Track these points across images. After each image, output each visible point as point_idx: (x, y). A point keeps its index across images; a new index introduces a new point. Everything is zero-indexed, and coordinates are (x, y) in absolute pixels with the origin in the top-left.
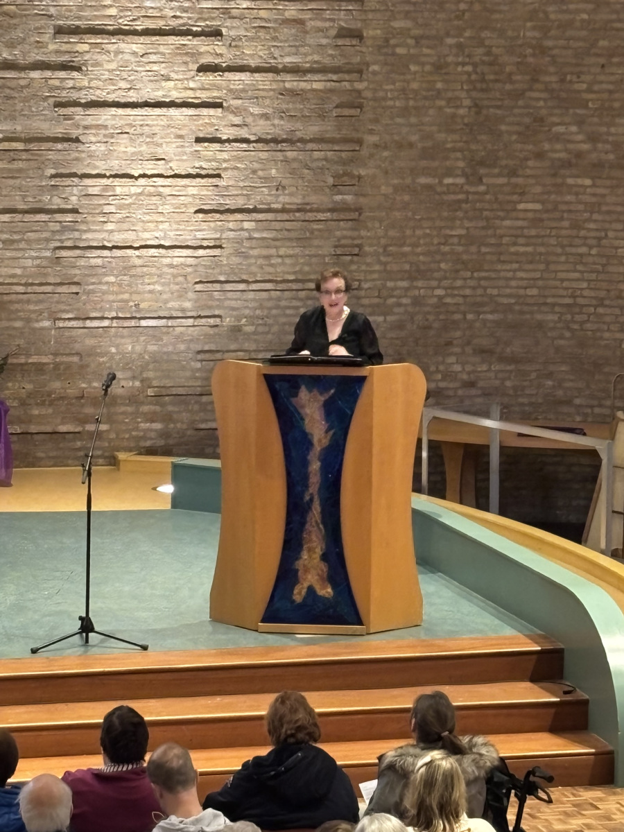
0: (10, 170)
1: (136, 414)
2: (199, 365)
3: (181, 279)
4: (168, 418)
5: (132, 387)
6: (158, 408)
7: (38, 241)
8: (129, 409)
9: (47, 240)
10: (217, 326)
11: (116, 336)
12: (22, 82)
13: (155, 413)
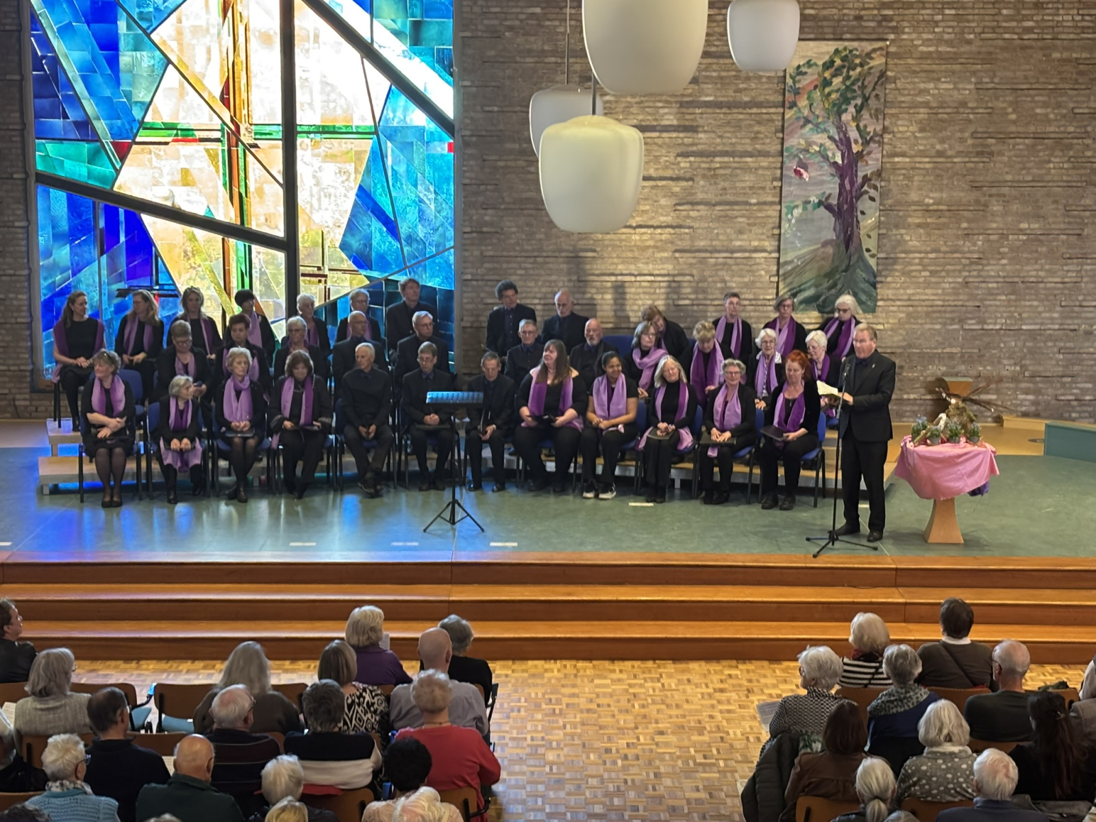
0: (937, 224)
1: (1016, 389)
2: (1061, 356)
3: (1052, 298)
4: (1037, 392)
5: (1014, 371)
6: (1031, 385)
7: (954, 271)
8: (1011, 385)
9: (960, 271)
10: (1075, 330)
11: (1004, 335)
12: (949, 165)
13: (1029, 388)
